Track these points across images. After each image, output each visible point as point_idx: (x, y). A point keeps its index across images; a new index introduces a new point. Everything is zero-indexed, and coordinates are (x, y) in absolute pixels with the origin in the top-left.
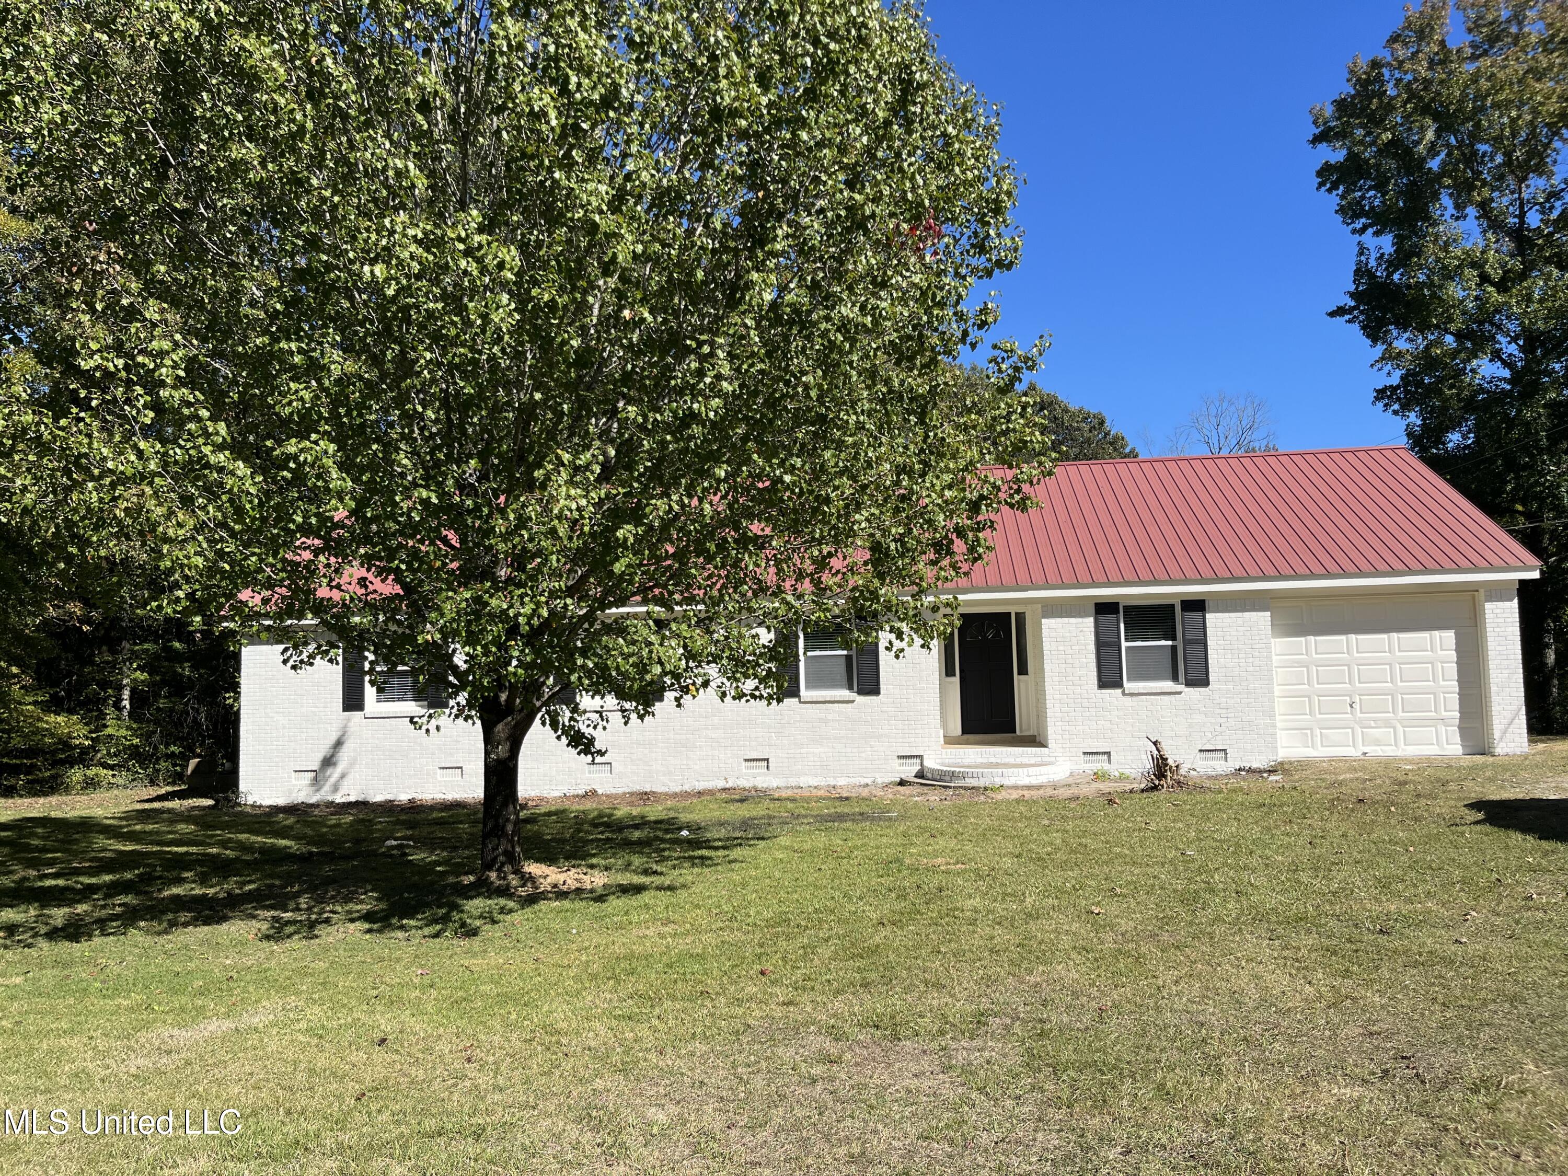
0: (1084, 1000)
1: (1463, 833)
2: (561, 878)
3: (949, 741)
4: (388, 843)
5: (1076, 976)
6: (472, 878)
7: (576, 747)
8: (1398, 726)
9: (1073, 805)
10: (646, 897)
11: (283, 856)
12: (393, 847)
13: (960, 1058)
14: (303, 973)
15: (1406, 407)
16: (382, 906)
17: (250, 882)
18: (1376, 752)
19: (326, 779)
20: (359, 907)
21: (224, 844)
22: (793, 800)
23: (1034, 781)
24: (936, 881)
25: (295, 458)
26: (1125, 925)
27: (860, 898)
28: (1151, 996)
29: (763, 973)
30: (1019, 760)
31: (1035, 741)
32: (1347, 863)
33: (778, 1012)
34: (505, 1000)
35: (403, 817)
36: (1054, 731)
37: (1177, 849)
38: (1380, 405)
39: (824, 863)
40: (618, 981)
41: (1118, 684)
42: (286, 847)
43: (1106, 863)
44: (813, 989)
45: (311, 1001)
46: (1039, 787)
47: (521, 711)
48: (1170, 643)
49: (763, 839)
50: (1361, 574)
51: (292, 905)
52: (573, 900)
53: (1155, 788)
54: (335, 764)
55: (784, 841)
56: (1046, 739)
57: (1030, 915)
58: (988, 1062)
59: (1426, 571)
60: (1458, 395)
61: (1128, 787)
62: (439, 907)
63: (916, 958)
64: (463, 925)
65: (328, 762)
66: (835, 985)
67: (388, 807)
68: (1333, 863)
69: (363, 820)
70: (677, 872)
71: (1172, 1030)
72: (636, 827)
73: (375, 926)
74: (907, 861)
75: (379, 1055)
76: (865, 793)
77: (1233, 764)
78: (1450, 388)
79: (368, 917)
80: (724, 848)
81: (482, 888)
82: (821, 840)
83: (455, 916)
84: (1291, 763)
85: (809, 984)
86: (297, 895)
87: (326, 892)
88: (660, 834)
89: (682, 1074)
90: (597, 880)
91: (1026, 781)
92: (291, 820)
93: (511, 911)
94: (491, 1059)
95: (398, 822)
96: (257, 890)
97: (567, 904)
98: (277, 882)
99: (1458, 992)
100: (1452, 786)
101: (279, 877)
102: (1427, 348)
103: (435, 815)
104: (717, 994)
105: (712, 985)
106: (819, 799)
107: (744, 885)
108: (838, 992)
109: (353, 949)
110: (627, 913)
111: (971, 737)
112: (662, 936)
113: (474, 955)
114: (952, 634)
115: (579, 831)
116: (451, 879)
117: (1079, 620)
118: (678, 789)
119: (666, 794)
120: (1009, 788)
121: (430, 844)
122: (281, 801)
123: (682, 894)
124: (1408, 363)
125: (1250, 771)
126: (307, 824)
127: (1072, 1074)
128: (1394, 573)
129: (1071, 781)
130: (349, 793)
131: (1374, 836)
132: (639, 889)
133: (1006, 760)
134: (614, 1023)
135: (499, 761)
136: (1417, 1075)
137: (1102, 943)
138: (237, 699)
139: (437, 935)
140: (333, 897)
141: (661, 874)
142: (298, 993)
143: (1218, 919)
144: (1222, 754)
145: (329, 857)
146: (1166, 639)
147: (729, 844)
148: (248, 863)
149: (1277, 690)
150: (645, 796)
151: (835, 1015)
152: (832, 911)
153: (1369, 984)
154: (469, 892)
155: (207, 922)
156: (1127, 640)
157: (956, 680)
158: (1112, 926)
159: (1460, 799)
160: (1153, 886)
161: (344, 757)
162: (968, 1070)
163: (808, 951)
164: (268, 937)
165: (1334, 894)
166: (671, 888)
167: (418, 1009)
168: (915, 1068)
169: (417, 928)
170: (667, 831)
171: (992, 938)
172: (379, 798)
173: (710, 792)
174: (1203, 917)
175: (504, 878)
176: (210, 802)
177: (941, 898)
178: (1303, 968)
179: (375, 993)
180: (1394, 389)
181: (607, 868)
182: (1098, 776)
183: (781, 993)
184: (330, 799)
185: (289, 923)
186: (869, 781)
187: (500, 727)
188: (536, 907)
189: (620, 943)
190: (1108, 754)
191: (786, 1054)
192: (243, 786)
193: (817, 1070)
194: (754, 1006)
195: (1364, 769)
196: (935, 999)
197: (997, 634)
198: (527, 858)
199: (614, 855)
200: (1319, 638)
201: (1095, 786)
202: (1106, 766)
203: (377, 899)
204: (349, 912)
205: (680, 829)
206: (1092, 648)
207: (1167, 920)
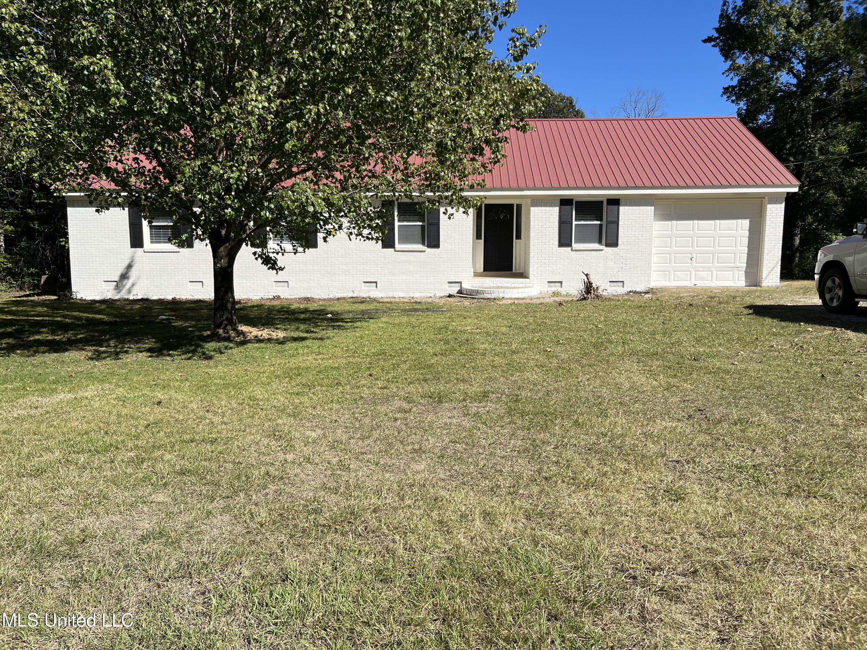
0: (540, 387)
1: (741, 319)
2: (260, 333)
3: (477, 275)
4: (161, 317)
5: (536, 377)
6: (209, 332)
7: (267, 265)
8: (714, 270)
9: (540, 306)
10: (308, 343)
11: (101, 322)
12: (163, 319)
13: (474, 410)
14: (113, 374)
15: (739, 98)
16: (157, 345)
17: (80, 334)
18: (701, 284)
19: (123, 287)
20: (144, 346)
21: (65, 316)
22: (391, 303)
23: (521, 296)
24: (465, 336)
25: (87, 68)
26: (563, 356)
27: (425, 344)
28: (575, 385)
29: (370, 375)
30: (513, 285)
31: (523, 275)
32: (680, 331)
33: (378, 392)
34: (227, 386)
35: (169, 306)
36: (533, 270)
37: (594, 324)
38: (725, 97)
39: (405, 328)
40: (291, 379)
41: (570, 245)
42: (101, 319)
43: (556, 330)
44: (397, 382)
45: (118, 386)
46: (524, 299)
47: (234, 240)
48: (599, 222)
49: (373, 318)
50: (705, 187)
51: (105, 344)
52: (266, 343)
53: (585, 299)
54: (128, 278)
55: (383, 319)
56: (528, 274)
57: (514, 352)
58: (488, 412)
59: (739, 186)
60: (768, 92)
61: (571, 299)
62: (191, 346)
63: (453, 369)
64: (204, 354)
65: (124, 276)
66: (409, 380)
67: (160, 302)
68: (673, 331)
69: (146, 307)
70: (324, 332)
71: (583, 400)
72: (303, 313)
73: (154, 355)
74: (450, 328)
75: (158, 410)
76: (430, 300)
77: (627, 289)
78: (764, 89)
79: (149, 350)
80: (351, 322)
81: (215, 337)
82: (405, 319)
83: (200, 350)
84: (657, 289)
85: (395, 380)
86: (108, 340)
87: (125, 339)
88: (316, 316)
89: (326, 417)
90: (281, 335)
91: (516, 296)
92: (103, 307)
93: (231, 348)
94: (220, 411)
95: (166, 309)
96: (85, 337)
97: (262, 345)
98: (96, 334)
99: (730, 384)
100: (738, 299)
101: (97, 332)
102: (754, 64)
103: (187, 305)
104: (345, 384)
105: (343, 380)
106: (404, 303)
107: (362, 337)
108: (411, 383)
109: (142, 364)
110: (297, 349)
111: (488, 273)
112: (316, 360)
113: (211, 368)
114: (481, 206)
115: (270, 314)
116: (197, 333)
117: (551, 208)
118: (326, 297)
119: (320, 299)
120: (507, 299)
121: (185, 318)
122: (98, 298)
123: (328, 342)
124: (742, 73)
125: (636, 292)
126: (112, 308)
127: (531, 416)
128: (722, 187)
129: (540, 296)
130: (138, 294)
131: (695, 320)
132: (303, 339)
133: (506, 285)
134: (289, 396)
135: (221, 268)
136: (706, 417)
137: (551, 363)
138: (67, 242)
139: (189, 358)
140: (129, 341)
141: (316, 332)
142: (110, 383)
143: (612, 354)
144: (621, 284)
145: (127, 323)
146: (597, 220)
147: (353, 320)
148: (79, 325)
149: (654, 250)
150: (307, 300)
151: (409, 393)
152: (409, 349)
153: (686, 381)
154: (206, 339)
155: (56, 351)
156: (576, 220)
157: (482, 241)
158: (556, 357)
159: (741, 304)
160: (580, 340)
161: (133, 274)
162: (477, 415)
163: (395, 367)
164: (92, 359)
165: (672, 344)
166: (321, 339)
167: (179, 389)
168: (449, 414)
169: (178, 355)
170: (320, 315)
171: (493, 361)
172: (155, 298)
173: (344, 298)
174: (604, 353)
175: (227, 333)
176: (55, 297)
177: (468, 344)
178: (654, 375)
179: (154, 383)
180: (733, 87)
181: (285, 330)
182: (554, 294)
183: (380, 384)
184: (126, 297)
185: (103, 352)
186: (432, 295)
187: (222, 249)
188: (245, 346)
189: (293, 363)
190: (561, 282)
191: (383, 409)
192: (74, 289)
193: (398, 415)
194: (365, 389)
195: (694, 291)
196: (461, 386)
197: (506, 216)
198: (240, 322)
199: (289, 324)
200: (678, 222)
201: (553, 299)
202: (559, 289)
203: (154, 342)
204: (139, 348)
205: (328, 314)
206: (557, 224)
207: (586, 354)
